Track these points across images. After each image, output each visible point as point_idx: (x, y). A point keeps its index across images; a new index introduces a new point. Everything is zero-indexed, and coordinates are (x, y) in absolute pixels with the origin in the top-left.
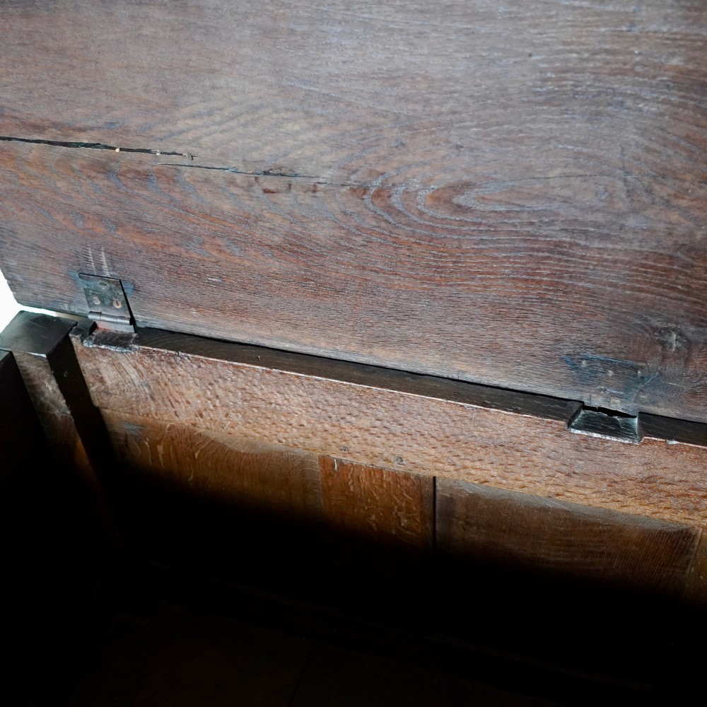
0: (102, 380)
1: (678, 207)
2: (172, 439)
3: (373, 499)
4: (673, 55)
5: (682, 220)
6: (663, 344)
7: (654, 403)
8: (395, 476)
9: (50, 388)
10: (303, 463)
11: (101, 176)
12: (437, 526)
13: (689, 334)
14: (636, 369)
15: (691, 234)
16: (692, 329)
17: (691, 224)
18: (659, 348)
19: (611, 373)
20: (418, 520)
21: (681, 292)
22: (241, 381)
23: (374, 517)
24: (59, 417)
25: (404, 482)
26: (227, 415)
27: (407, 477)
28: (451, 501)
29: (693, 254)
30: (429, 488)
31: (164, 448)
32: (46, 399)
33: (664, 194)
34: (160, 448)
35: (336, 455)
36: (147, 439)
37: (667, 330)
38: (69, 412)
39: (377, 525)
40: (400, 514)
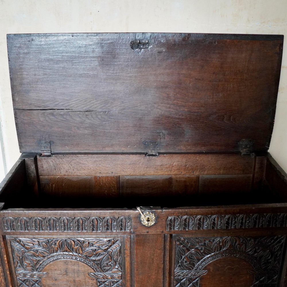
0: (43, 167)
1: (158, 108)
2: (58, 181)
3: (106, 185)
4: (154, 83)
5: (160, 110)
6: (160, 135)
7: (160, 150)
8: (111, 177)
9: (33, 167)
10: (90, 180)
11: (51, 116)
12: (120, 191)
13: (164, 133)
14: (156, 142)
15: (161, 113)
16: (164, 131)
17: (161, 111)
18: (159, 137)
19: (151, 144)
20: (116, 189)
21: (162, 124)
22: (78, 160)
23: (106, 191)
24: (33, 176)
25: (113, 179)
26: (73, 170)
27: (114, 177)
28: (123, 182)
29: (162, 116)
30: (118, 179)
31: (55, 185)
32: (31, 171)
33: (156, 106)
34: (54, 185)
35: (98, 175)
36: (51, 183)
37: (160, 133)
38: (36, 174)
39: (107, 194)
40: (112, 188)
